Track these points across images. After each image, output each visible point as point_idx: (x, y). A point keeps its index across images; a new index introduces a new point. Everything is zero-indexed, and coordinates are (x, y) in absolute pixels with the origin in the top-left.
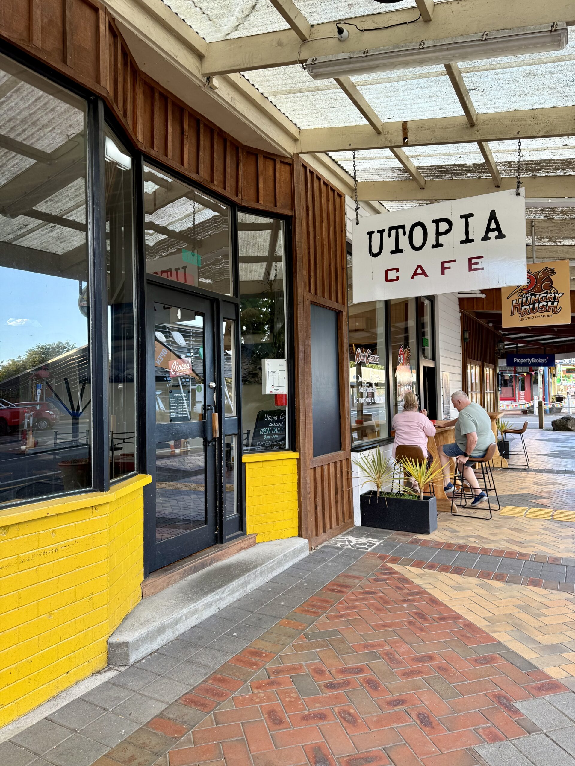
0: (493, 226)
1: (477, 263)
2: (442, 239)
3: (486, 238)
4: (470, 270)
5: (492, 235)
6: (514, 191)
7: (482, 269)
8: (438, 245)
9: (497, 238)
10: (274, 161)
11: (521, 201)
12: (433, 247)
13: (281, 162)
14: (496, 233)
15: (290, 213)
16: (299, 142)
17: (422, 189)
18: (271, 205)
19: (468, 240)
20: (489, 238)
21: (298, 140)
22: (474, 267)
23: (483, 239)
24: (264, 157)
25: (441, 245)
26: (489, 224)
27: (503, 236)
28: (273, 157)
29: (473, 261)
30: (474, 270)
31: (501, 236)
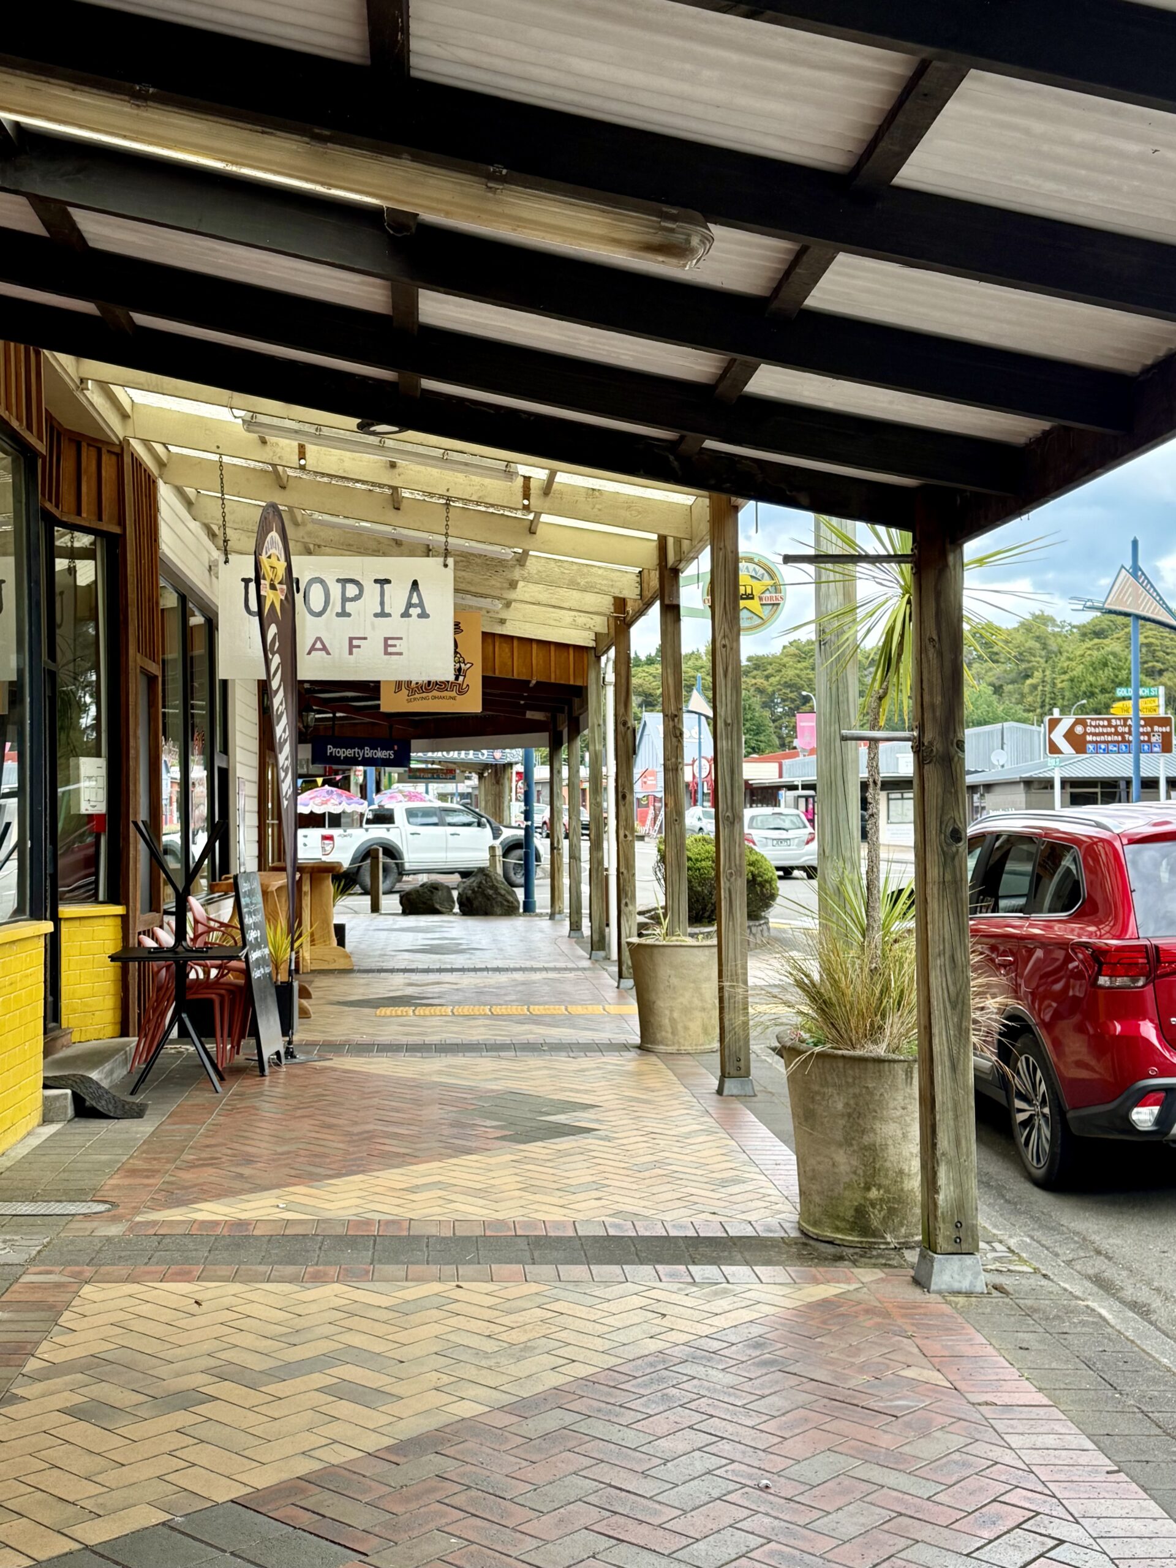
0: (415, 600)
1: (395, 646)
2: (349, 607)
3: (406, 614)
4: (386, 653)
5: (415, 611)
6: (441, 560)
7: (401, 654)
8: (344, 614)
9: (419, 616)
10: (99, 451)
11: (450, 572)
12: (338, 615)
13: (109, 451)
14: (418, 610)
15: (116, 530)
16: (131, 421)
17: (283, 487)
18: (94, 518)
19: (383, 614)
20: (410, 616)
21: (129, 417)
22: (390, 650)
23: (403, 616)
24: (89, 445)
25: (349, 615)
26: (410, 597)
27: (427, 616)
28: (99, 445)
29: (390, 642)
30: (391, 654)
31: (424, 615)
